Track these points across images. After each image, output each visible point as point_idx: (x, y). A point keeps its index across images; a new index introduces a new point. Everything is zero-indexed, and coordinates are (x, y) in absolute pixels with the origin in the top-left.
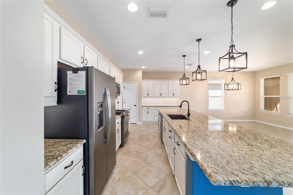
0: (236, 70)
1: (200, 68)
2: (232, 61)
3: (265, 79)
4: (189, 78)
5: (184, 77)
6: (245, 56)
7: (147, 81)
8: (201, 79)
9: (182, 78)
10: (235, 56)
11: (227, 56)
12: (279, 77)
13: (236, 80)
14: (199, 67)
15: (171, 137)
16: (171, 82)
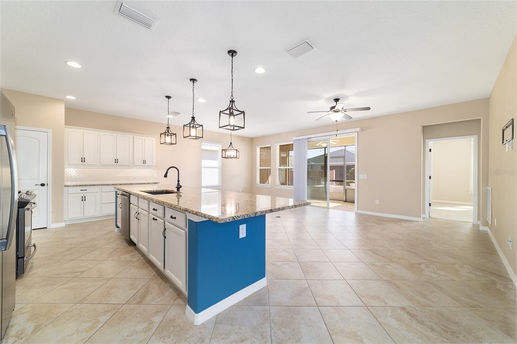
0: (236, 128)
1: (194, 120)
2: (232, 117)
3: (261, 148)
4: (175, 134)
5: (168, 132)
6: (243, 115)
7: (82, 131)
8: (196, 137)
9: (165, 133)
10: (235, 113)
11: (228, 112)
12: (270, 147)
13: (235, 145)
14: (193, 118)
15: (156, 218)
16: (138, 139)
